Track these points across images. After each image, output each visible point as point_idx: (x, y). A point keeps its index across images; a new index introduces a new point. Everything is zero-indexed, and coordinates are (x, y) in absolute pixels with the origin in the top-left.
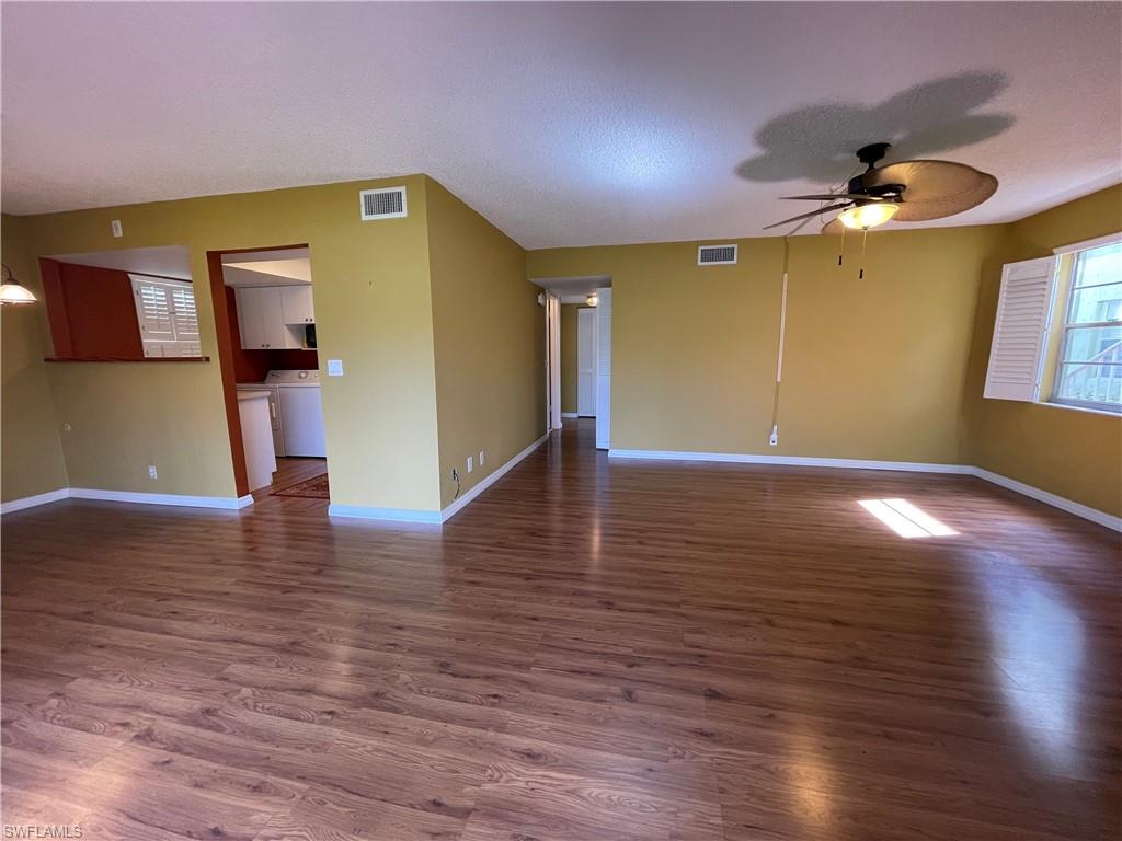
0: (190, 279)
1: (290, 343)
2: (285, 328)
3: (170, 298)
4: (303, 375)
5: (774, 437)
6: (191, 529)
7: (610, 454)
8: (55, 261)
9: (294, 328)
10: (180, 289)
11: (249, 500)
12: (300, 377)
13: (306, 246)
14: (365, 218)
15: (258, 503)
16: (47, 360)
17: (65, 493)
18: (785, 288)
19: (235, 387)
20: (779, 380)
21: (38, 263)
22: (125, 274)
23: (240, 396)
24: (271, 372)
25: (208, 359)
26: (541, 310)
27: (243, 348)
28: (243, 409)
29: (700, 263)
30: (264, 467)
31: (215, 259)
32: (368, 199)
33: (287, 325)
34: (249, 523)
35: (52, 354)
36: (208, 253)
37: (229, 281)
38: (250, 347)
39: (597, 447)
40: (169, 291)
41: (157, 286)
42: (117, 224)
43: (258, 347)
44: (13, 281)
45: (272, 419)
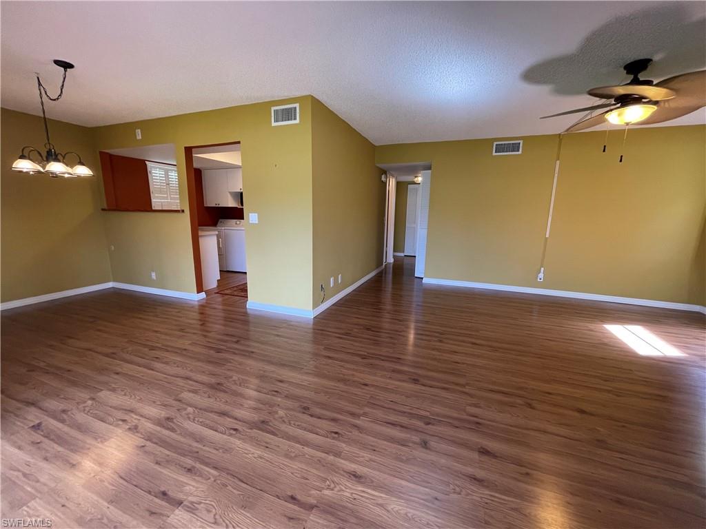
0: (175, 164)
1: (231, 203)
2: (229, 195)
3: (167, 176)
4: (238, 222)
5: (541, 275)
7: (425, 281)
8: (107, 153)
9: (233, 194)
11: (203, 295)
12: (236, 224)
13: (239, 142)
14: (274, 124)
15: (208, 298)
16: (103, 210)
17: (110, 285)
18: (557, 172)
19: (198, 228)
20: (548, 236)
21: (98, 154)
22: (144, 160)
23: (200, 233)
24: (220, 220)
25: (183, 211)
26: (383, 185)
27: (205, 205)
28: (202, 241)
29: (494, 154)
30: (213, 277)
31: (189, 151)
32: (276, 112)
33: (230, 192)
34: (203, 308)
35: (105, 206)
36: (185, 147)
37: (196, 165)
38: (209, 206)
39: (416, 276)
40: (167, 172)
41: (160, 168)
42: (138, 131)
43: (213, 205)
44: (82, 164)
45: (219, 248)
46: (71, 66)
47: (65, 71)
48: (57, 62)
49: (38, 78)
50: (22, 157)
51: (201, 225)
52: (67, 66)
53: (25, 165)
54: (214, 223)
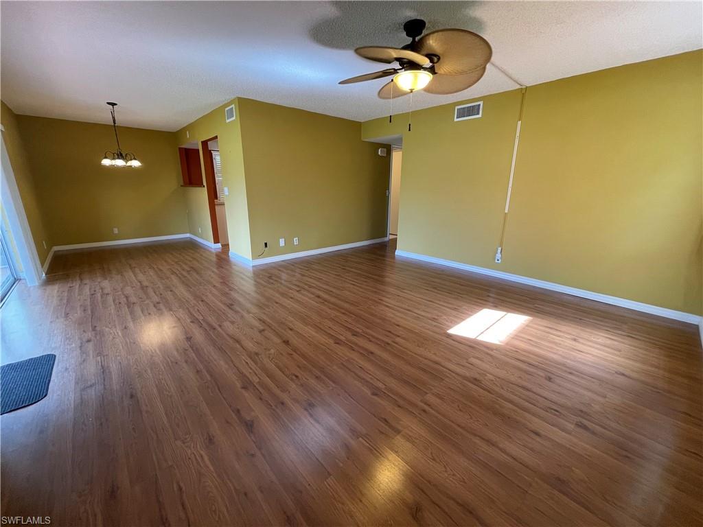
5: (498, 256)
7: (397, 253)
8: (184, 148)
11: (219, 245)
14: (227, 121)
16: (182, 186)
17: (188, 235)
18: (518, 134)
20: (506, 211)
21: (178, 149)
25: (204, 186)
26: (383, 159)
29: (456, 120)
31: (205, 144)
32: (227, 112)
35: (182, 183)
36: (202, 142)
42: (188, 132)
46: (116, 104)
47: (113, 107)
48: (108, 103)
52: (113, 104)
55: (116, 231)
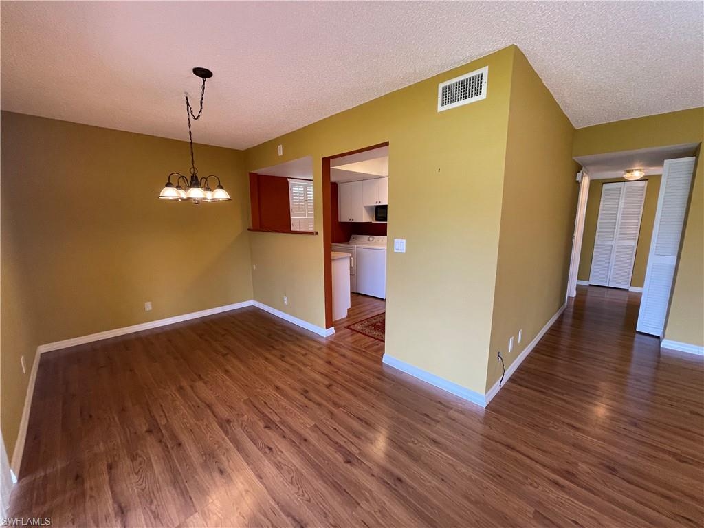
0: (311, 179)
1: (365, 218)
2: (364, 209)
3: (305, 191)
4: (371, 239)
6: (298, 349)
8: (256, 174)
9: (369, 208)
10: (296, 184)
11: (332, 330)
12: (369, 240)
13: (387, 144)
14: (440, 109)
15: (338, 334)
16: (249, 230)
17: (251, 302)
19: (331, 245)
21: (248, 176)
22: (286, 178)
23: (334, 254)
24: (353, 236)
25: (317, 233)
27: (339, 221)
28: (334, 265)
30: (343, 305)
31: (327, 162)
32: (446, 89)
33: (365, 206)
34: (332, 345)
35: (251, 226)
36: (323, 159)
37: (333, 179)
38: (342, 221)
39: (637, 330)
40: (305, 187)
41: (299, 185)
42: (280, 147)
43: (347, 220)
44: (220, 187)
45: (351, 267)
46: (209, 74)
47: (204, 81)
48: (196, 72)
49: (187, 98)
50: (169, 185)
51: (334, 241)
53: (170, 193)
54: (346, 240)
55: (148, 306)
